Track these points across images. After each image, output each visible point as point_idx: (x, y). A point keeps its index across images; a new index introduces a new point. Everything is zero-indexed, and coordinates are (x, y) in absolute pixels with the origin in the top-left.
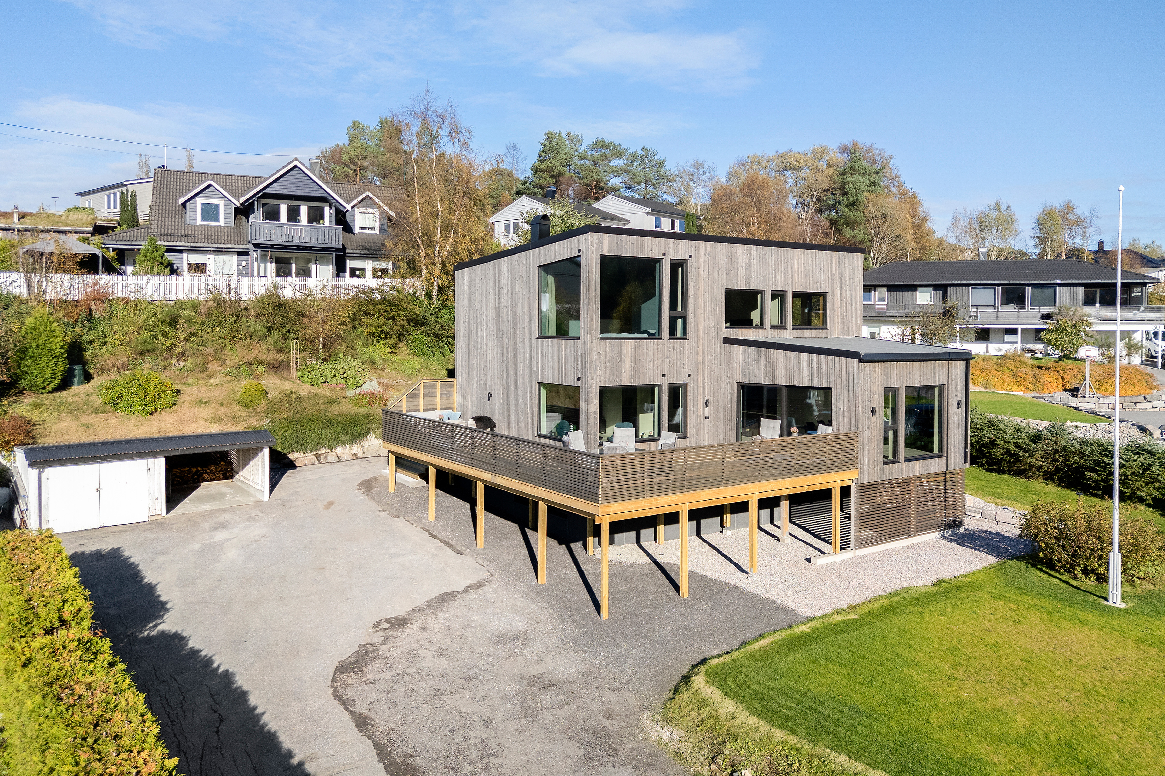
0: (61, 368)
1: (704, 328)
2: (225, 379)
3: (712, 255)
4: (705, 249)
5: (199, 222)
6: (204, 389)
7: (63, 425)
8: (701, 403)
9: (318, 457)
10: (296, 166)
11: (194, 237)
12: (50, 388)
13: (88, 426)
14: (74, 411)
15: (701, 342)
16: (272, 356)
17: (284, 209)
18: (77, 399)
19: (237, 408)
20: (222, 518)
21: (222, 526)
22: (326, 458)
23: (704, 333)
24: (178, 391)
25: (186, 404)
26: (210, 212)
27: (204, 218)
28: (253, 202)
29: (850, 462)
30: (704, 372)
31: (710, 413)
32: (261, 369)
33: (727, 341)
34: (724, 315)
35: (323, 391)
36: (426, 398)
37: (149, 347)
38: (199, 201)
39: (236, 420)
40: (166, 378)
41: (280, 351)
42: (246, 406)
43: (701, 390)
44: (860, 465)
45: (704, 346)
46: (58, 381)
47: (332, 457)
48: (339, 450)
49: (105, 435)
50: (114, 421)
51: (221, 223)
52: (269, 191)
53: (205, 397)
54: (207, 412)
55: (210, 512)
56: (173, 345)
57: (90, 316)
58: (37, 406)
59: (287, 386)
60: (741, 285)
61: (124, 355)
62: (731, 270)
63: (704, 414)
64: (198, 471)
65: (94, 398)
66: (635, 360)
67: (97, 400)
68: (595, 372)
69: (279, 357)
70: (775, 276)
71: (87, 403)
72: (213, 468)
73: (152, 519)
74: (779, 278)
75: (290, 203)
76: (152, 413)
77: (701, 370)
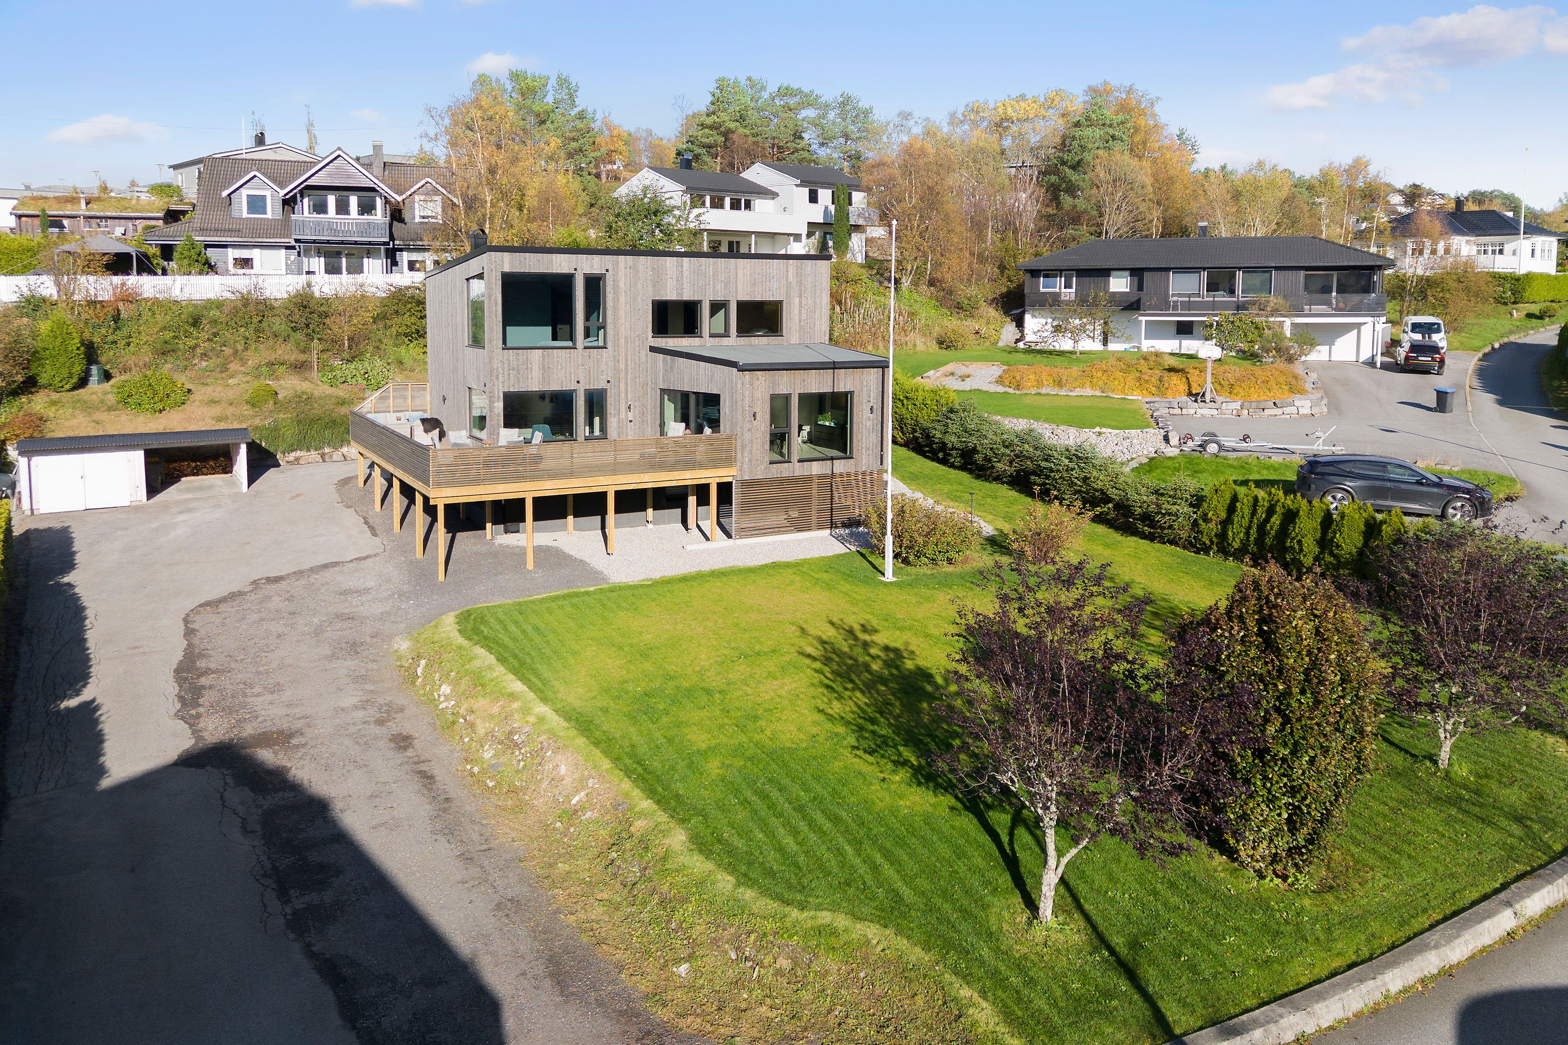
0: (78, 369)
1: (626, 338)
2: (245, 379)
3: (634, 268)
4: (626, 262)
5: (245, 215)
6: (220, 389)
7: (75, 422)
8: (623, 407)
9: (323, 456)
10: (339, 156)
11: (238, 232)
12: (68, 387)
13: (97, 423)
14: (88, 408)
15: (622, 351)
16: (295, 356)
17: (331, 200)
18: (94, 397)
19: (245, 408)
20: (193, 505)
21: (189, 510)
22: (331, 457)
23: (626, 342)
24: (189, 391)
25: (197, 403)
26: (257, 204)
27: (251, 210)
28: (295, 195)
29: (729, 461)
30: (626, 379)
31: (634, 417)
32: (282, 369)
33: (653, 349)
34: (650, 325)
35: (341, 392)
36: (397, 401)
37: (169, 347)
38: (244, 192)
39: (241, 418)
40: (182, 379)
41: (304, 352)
42: (253, 406)
43: (623, 395)
44: (739, 464)
45: (626, 354)
46: (75, 380)
47: (337, 456)
48: (345, 450)
49: (112, 430)
50: (124, 418)
51: (269, 215)
52: (310, 182)
53: (216, 396)
54: (216, 411)
55: (187, 500)
56: (197, 346)
57: (117, 318)
58: (54, 403)
59: (305, 386)
60: (670, 294)
61: (147, 356)
62: (658, 281)
63: (627, 417)
64: (197, 466)
65: (110, 396)
66: (543, 368)
67: (111, 399)
68: (497, 378)
69: (302, 357)
70: (714, 286)
71: (102, 401)
72: (212, 463)
73: (134, 504)
74: (718, 288)
75: (338, 193)
76: (161, 411)
77: (622, 375)
